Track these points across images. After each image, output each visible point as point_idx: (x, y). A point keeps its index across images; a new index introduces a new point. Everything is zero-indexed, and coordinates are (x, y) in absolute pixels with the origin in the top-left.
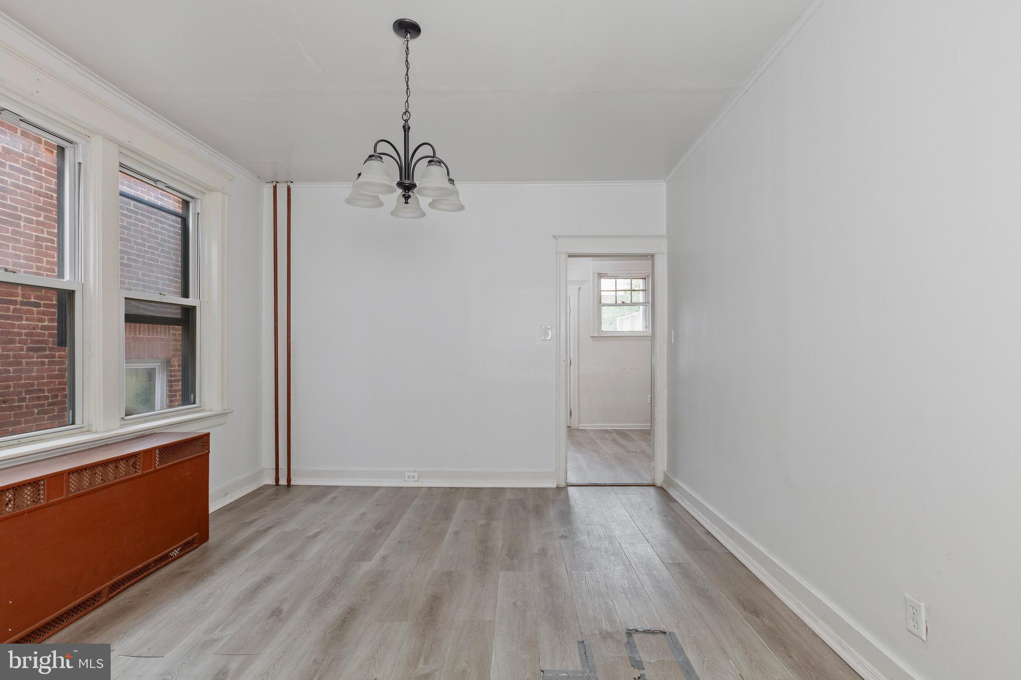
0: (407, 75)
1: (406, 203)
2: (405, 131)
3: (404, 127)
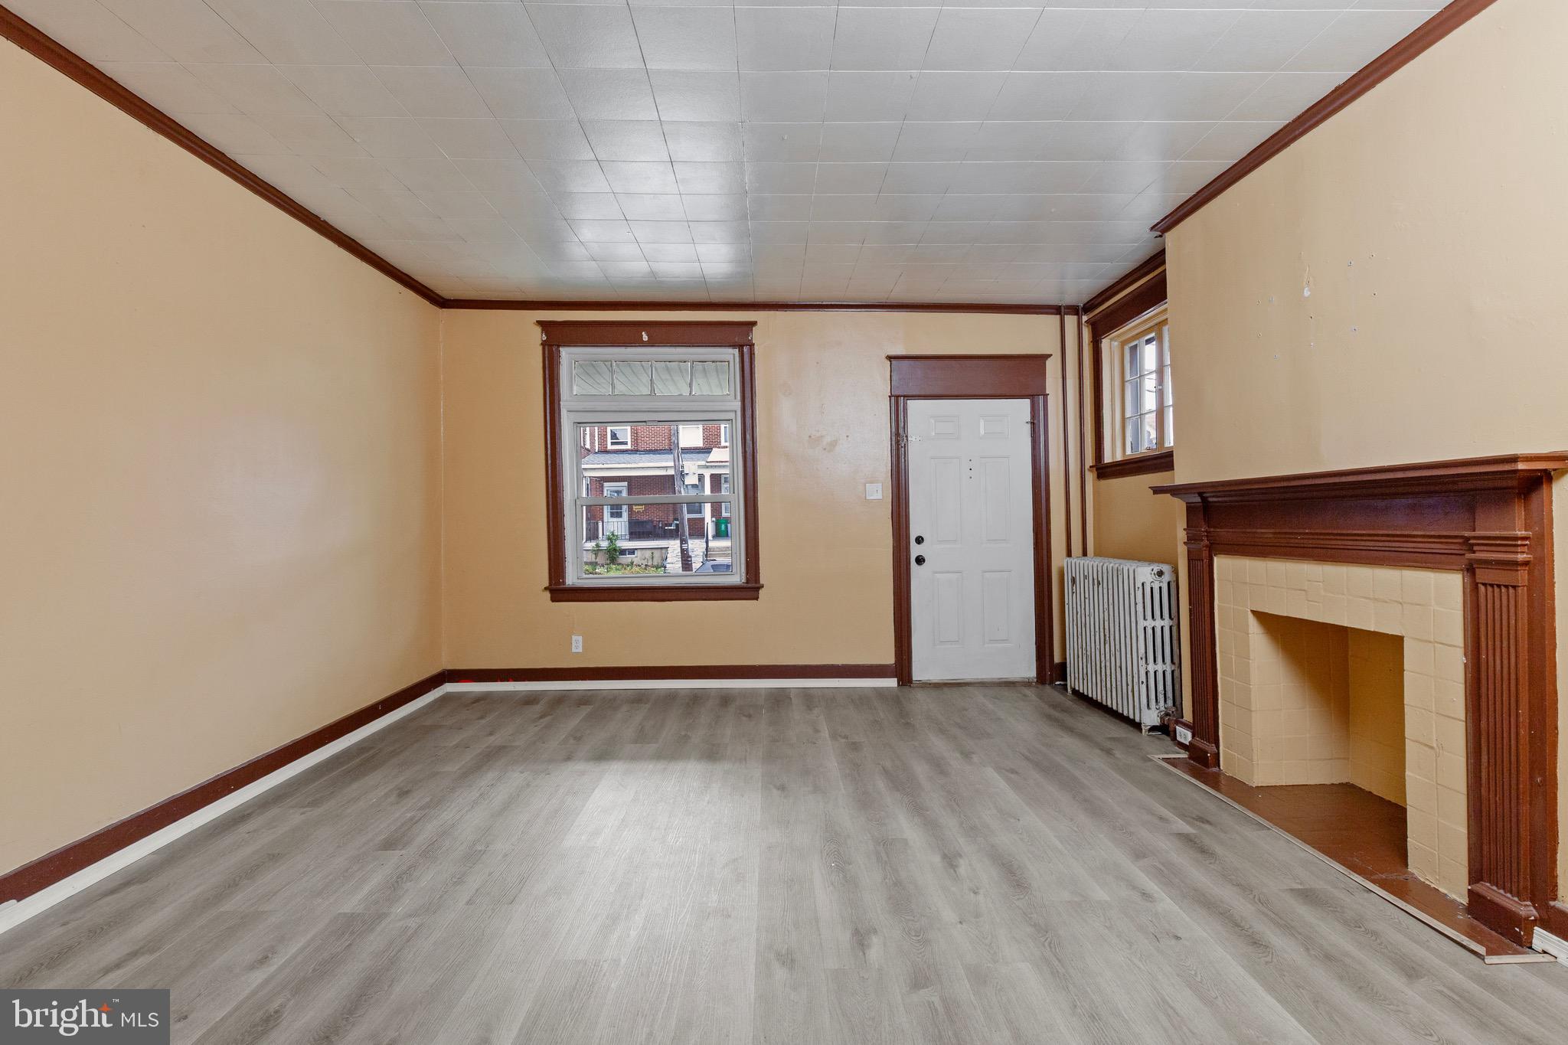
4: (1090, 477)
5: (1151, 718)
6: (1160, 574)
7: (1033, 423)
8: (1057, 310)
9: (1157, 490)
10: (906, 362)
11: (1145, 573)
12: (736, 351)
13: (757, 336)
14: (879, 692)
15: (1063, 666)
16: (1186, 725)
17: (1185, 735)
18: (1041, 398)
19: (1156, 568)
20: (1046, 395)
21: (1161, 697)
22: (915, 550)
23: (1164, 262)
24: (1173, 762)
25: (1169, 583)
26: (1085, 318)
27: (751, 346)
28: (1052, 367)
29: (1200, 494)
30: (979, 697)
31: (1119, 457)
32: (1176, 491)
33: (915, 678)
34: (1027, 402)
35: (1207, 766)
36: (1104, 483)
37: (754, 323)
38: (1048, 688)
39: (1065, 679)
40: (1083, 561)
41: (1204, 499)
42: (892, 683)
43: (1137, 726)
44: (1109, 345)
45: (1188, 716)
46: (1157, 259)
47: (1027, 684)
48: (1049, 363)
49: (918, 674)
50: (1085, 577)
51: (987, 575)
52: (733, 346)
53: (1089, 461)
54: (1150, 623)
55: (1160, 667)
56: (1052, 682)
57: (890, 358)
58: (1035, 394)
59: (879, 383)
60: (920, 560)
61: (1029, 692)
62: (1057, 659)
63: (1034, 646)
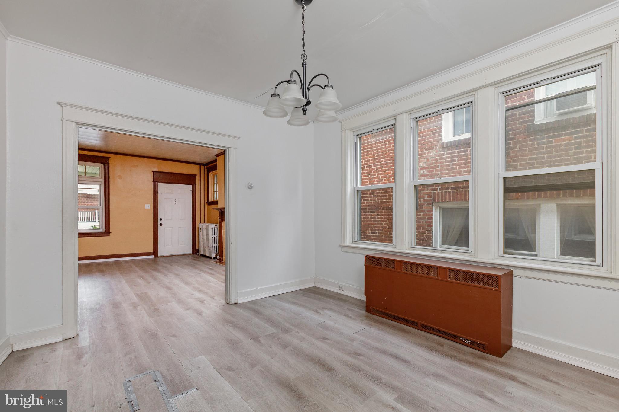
0: (303, 38)
1: (304, 114)
2: (303, 67)
3: (303, 64)
4: (206, 205)
5: (213, 256)
6: (216, 226)
7: (192, 191)
8: (200, 164)
9: (214, 209)
10: (158, 173)
11: (213, 226)
12: (103, 165)
13: (110, 161)
14: (148, 259)
15: (198, 249)
16: (219, 255)
17: (218, 257)
18: (194, 185)
19: (215, 225)
20: (196, 185)
21: (216, 251)
22: (160, 222)
23: (217, 162)
24: (216, 262)
25: (218, 228)
26: (206, 167)
27: (108, 164)
28: (197, 178)
29: (220, 210)
30: (176, 257)
31: (212, 201)
32: (217, 209)
33: (159, 255)
34: (191, 186)
35: (221, 261)
36: (209, 206)
37: (110, 158)
38: (195, 255)
39: (199, 253)
40: (204, 224)
41: (221, 211)
42: (152, 257)
43: (210, 258)
44: (211, 175)
45: (219, 254)
46: (216, 161)
47: (190, 254)
48: (197, 177)
49: (160, 254)
50: (203, 228)
51: (179, 228)
52: (102, 163)
53: (206, 201)
54: (214, 236)
55: (216, 245)
56: (196, 254)
57: (153, 172)
58: (193, 184)
59: (150, 178)
60: (161, 225)
61: (190, 256)
62: (197, 248)
63: (192, 245)
